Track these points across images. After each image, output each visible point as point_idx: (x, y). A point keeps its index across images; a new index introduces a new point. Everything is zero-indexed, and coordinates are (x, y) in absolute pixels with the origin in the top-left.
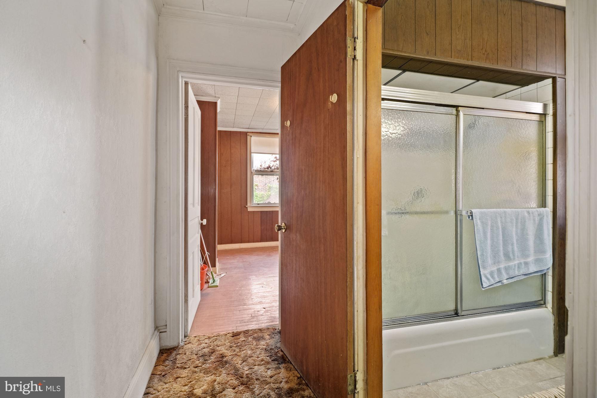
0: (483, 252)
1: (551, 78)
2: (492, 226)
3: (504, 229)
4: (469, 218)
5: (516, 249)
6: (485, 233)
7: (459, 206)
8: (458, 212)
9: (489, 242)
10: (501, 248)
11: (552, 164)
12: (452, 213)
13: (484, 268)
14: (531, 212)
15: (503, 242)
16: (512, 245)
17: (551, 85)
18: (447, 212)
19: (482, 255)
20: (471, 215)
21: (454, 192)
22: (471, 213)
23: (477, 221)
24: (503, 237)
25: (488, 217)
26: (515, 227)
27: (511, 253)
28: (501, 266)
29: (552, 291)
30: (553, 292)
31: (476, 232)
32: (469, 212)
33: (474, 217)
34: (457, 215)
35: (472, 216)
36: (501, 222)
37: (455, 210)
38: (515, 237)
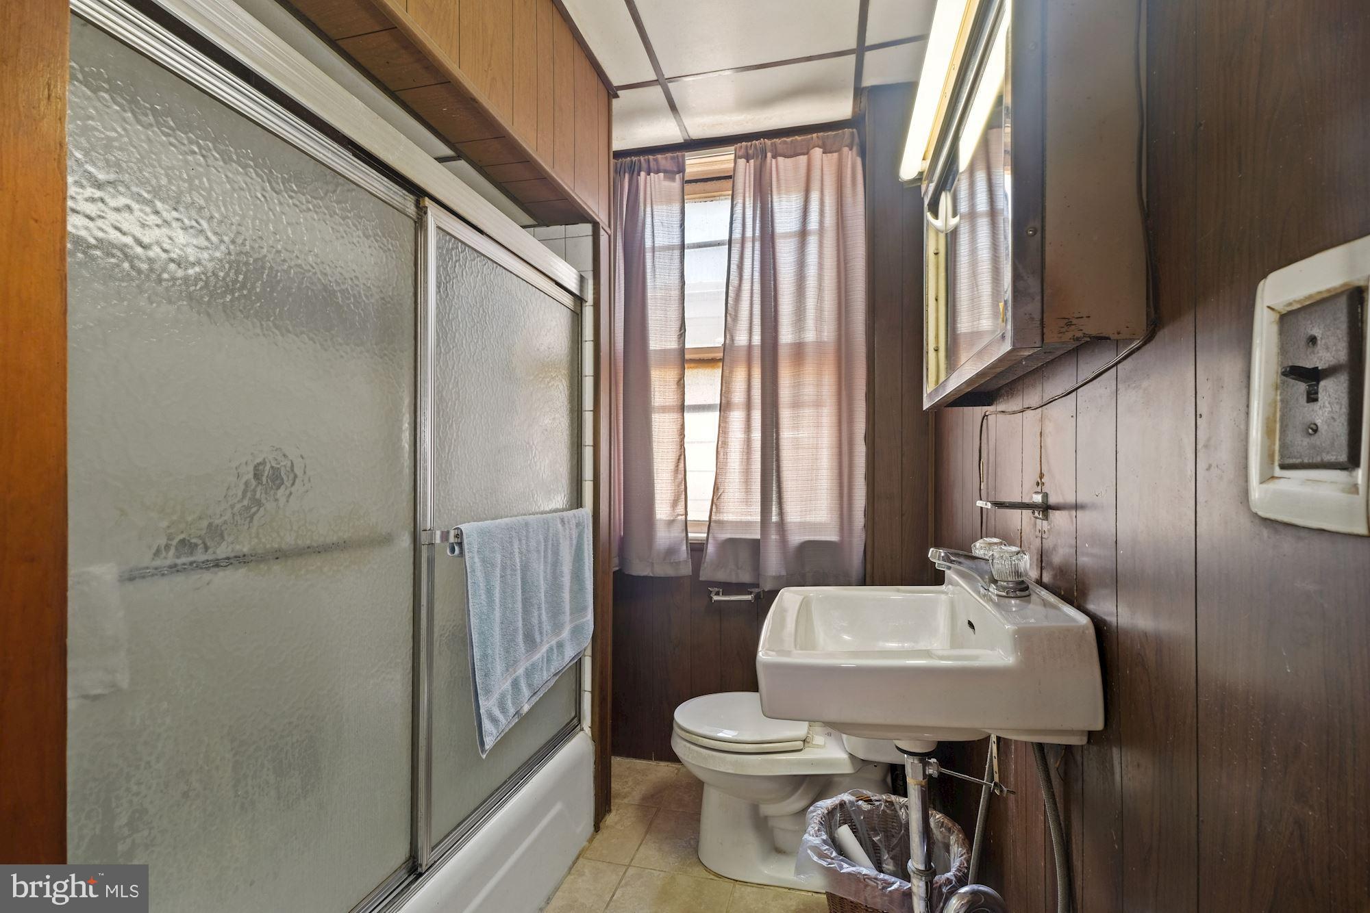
0: (487, 647)
1: (590, 223)
2: (504, 568)
3: (525, 568)
4: (453, 550)
5: (544, 617)
6: (489, 592)
7: (425, 515)
8: (424, 538)
9: (497, 614)
10: (520, 624)
11: (592, 412)
12: (405, 542)
13: (488, 692)
14: (566, 520)
15: (523, 604)
16: (539, 608)
17: (590, 239)
18: (386, 540)
19: (485, 656)
20: (459, 541)
21: (407, 471)
22: (459, 535)
23: (472, 558)
24: (523, 592)
25: (496, 544)
26: (542, 564)
27: (536, 628)
28: (519, 672)
29: (590, 690)
30: (593, 692)
31: (470, 593)
32: (452, 533)
33: (466, 546)
34: (418, 547)
35: (460, 544)
36: (521, 553)
37: (413, 530)
38: (542, 587)
